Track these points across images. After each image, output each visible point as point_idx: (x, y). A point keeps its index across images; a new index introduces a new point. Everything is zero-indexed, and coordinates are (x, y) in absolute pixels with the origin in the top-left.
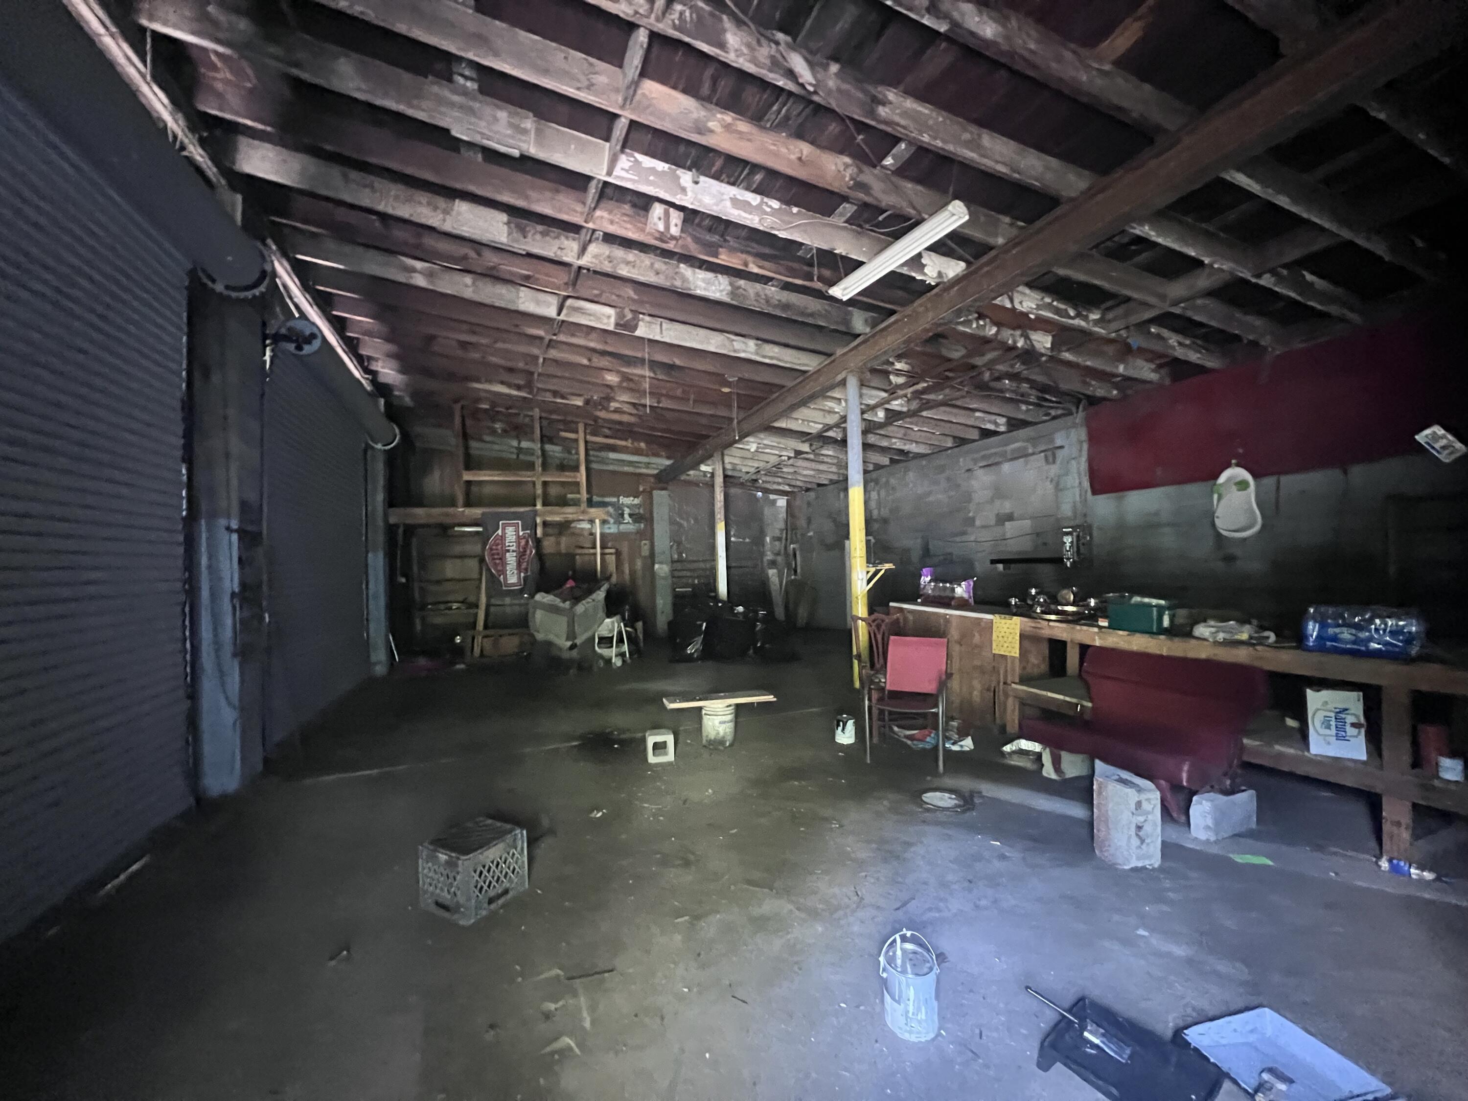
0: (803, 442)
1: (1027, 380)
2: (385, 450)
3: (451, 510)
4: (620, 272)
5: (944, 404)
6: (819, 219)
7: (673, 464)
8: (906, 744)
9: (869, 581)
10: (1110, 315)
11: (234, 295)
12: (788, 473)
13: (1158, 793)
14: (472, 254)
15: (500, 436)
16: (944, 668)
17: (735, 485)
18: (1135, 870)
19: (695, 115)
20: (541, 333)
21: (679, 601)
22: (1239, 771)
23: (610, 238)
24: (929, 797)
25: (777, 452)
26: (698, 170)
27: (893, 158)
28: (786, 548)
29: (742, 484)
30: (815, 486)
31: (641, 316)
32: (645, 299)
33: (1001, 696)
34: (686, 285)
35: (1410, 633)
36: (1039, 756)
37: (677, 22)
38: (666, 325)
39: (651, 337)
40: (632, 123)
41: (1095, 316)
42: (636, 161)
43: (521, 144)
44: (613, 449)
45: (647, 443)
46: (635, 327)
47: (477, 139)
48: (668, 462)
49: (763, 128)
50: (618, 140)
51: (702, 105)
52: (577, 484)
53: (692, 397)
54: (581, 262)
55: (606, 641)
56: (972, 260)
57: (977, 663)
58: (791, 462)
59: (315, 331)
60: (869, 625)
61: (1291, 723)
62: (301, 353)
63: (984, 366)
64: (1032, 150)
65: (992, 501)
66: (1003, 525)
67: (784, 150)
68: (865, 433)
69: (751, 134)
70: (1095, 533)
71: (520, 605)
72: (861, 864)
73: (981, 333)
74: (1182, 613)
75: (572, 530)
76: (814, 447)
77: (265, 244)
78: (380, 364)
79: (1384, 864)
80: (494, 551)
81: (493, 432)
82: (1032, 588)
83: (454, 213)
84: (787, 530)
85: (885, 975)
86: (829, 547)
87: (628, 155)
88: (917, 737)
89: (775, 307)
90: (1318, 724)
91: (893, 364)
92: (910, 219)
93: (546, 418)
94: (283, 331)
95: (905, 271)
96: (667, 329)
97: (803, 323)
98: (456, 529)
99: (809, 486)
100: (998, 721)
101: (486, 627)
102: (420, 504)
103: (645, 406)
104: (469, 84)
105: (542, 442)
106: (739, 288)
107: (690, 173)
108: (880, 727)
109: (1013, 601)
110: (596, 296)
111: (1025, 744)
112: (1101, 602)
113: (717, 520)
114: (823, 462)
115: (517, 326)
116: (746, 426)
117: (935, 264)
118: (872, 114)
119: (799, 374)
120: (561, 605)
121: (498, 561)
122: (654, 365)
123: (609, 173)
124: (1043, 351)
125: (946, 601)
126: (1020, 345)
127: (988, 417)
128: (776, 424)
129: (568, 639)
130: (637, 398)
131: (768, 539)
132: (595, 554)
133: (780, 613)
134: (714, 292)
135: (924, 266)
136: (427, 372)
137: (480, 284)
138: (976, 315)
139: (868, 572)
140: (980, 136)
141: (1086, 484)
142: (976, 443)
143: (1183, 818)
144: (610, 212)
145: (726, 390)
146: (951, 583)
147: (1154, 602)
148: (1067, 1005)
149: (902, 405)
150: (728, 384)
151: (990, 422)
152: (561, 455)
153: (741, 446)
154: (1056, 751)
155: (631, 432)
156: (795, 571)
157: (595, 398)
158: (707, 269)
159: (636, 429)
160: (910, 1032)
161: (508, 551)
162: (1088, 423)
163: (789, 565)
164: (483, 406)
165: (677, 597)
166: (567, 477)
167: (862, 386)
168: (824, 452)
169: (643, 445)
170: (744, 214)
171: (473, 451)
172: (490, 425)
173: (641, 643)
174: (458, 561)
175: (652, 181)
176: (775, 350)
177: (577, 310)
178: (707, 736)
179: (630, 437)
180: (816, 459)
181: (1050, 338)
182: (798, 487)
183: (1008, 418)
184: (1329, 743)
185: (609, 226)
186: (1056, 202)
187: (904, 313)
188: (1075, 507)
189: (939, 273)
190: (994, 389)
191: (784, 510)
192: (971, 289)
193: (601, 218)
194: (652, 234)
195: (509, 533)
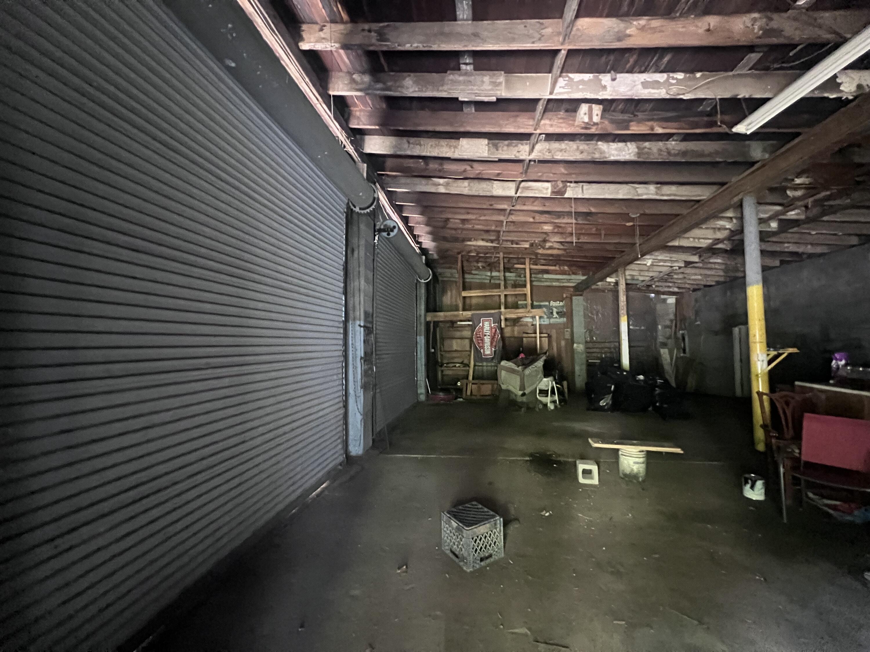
0: (695, 254)
2: (425, 283)
3: (456, 313)
4: (556, 157)
5: (852, 207)
6: (722, 74)
7: (586, 279)
8: (827, 513)
9: (770, 363)
11: (363, 212)
12: (677, 279)
14: (469, 168)
15: (481, 270)
17: (633, 290)
19: (617, 29)
20: (505, 206)
21: (591, 368)
23: (550, 137)
25: (669, 264)
26: (615, 71)
28: (675, 334)
29: (639, 289)
30: (702, 287)
31: (568, 184)
32: (573, 172)
34: (603, 155)
38: (586, 186)
39: (575, 196)
40: (569, 52)
42: (569, 78)
43: (497, 93)
44: (547, 272)
45: (569, 266)
46: (565, 192)
47: (473, 98)
48: (584, 278)
49: (673, 18)
50: (558, 70)
51: (622, 20)
52: (525, 295)
53: (603, 232)
54: (530, 157)
55: (544, 393)
58: (681, 270)
59: (395, 225)
62: (389, 237)
68: (762, 241)
69: (663, 26)
71: (491, 366)
75: (521, 323)
76: (702, 258)
77: (375, 186)
78: (423, 238)
80: (478, 336)
81: (477, 268)
83: (459, 146)
84: (676, 320)
86: (717, 333)
87: (564, 77)
88: (843, 509)
89: (675, 155)
91: (793, 180)
93: (506, 257)
95: (817, 94)
96: (587, 189)
97: (701, 163)
98: (458, 323)
99: (696, 287)
101: (473, 379)
102: (441, 310)
103: (572, 242)
104: (469, 68)
105: (504, 272)
106: (645, 147)
107: (609, 75)
110: (540, 177)
113: (620, 315)
114: (710, 269)
115: (491, 205)
116: (645, 247)
117: (853, 80)
119: (693, 203)
120: (516, 368)
121: (480, 341)
122: (578, 215)
123: (551, 93)
128: (670, 244)
129: (520, 390)
130: (562, 238)
131: (660, 327)
132: (536, 337)
134: (625, 156)
135: (840, 84)
136: (445, 239)
137: (472, 184)
139: (768, 355)
144: (550, 120)
145: (630, 224)
149: (797, 214)
150: (632, 220)
152: (514, 278)
153: (640, 262)
155: (559, 260)
156: (684, 351)
157: (536, 241)
158: (620, 141)
159: (563, 258)
161: (485, 335)
163: (678, 346)
164: (472, 254)
165: (590, 365)
166: (519, 291)
167: (759, 203)
168: (712, 261)
169: (566, 268)
170: (653, 91)
171: (467, 280)
172: (476, 264)
173: (566, 395)
174: (459, 341)
175: (582, 89)
176: (673, 189)
177: (527, 188)
178: (623, 471)
179: (557, 264)
180: (705, 266)
182: (685, 288)
185: (549, 129)
187: (811, 134)
189: (858, 86)
191: (674, 306)
193: (545, 124)
194: (579, 126)
195: (486, 325)
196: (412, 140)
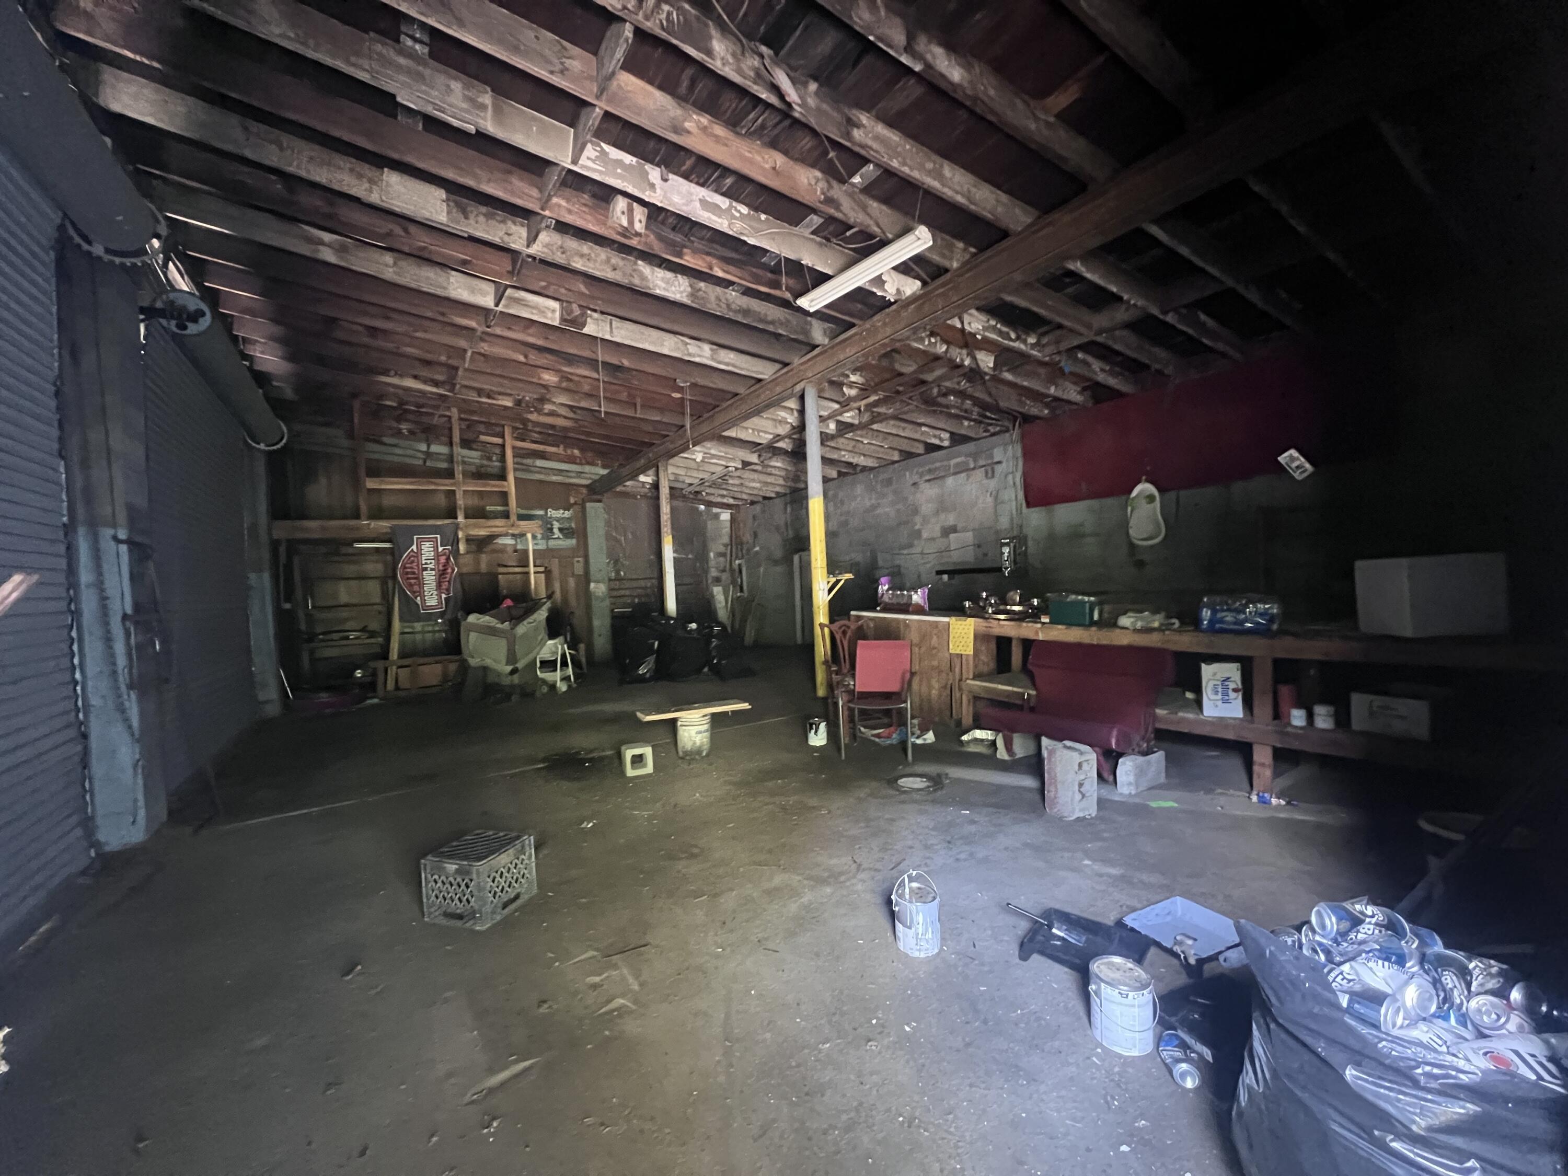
0: (754, 452)
1: (971, 397)
2: (269, 452)
3: (353, 523)
4: (574, 265)
5: (895, 418)
6: (786, 228)
7: (608, 474)
8: (874, 741)
9: (830, 591)
10: (1045, 340)
11: (116, 260)
12: (732, 485)
13: (1095, 757)
14: (398, 231)
15: (406, 438)
16: (908, 668)
17: (678, 498)
18: (1078, 820)
19: (672, 114)
20: (473, 324)
21: (617, 623)
22: (1153, 736)
23: (562, 227)
24: (903, 782)
25: (724, 463)
26: (666, 167)
27: (861, 177)
28: (731, 564)
29: (684, 496)
30: (761, 499)
31: (589, 312)
32: (599, 295)
33: (956, 694)
34: (644, 283)
35: (1272, 614)
36: (993, 743)
37: (665, 23)
38: (616, 323)
39: (601, 336)
40: (607, 115)
41: (1032, 340)
42: (603, 151)
43: (478, 120)
44: (542, 456)
45: (582, 450)
46: (584, 325)
47: (427, 109)
48: (604, 472)
49: (738, 134)
50: (585, 129)
51: (679, 105)
52: (506, 494)
53: (639, 402)
54: (528, 251)
55: (549, 665)
56: (928, 280)
57: (935, 663)
58: (738, 473)
61: (1189, 695)
62: (185, 332)
63: (932, 382)
64: (986, 184)
65: (937, 513)
66: (948, 537)
67: (758, 158)
68: (822, 446)
69: (727, 138)
70: (1030, 543)
71: (434, 632)
72: (855, 839)
73: (932, 350)
74: (1109, 607)
75: (494, 546)
76: (762, 459)
78: (258, 347)
79: (1254, 798)
80: (409, 570)
81: (399, 433)
82: (982, 592)
83: (382, 183)
84: (731, 544)
85: (896, 909)
86: (778, 562)
87: (595, 144)
88: (884, 734)
89: (736, 312)
90: (1209, 692)
91: (848, 376)
92: (875, 237)
93: (465, 419)
94: (159, 305)
95: (867, 287)
96: (617, 328)
97: (761, 330)
98: (355, 545)
99: (755, 499)
100: (955, 717)
101: (401, 656)
102: (305, 515)
103: (582, 409)
104: (418, 47)
106: (700, 290)
107: (658, 169)
109: (967, 604)
110: (542, 287)
111: (979, 734)
112: (1043, 602)
113: (664, 534)
114: (770, 474)
115: (442, 314)
116: (698, 433)
117: (896, 282)
118: (848, 136)
119: (753, 382)
120: (499, 626)
121: (413, 581)
123: (575, 162)
124: (986, 370)
125: (905, 608)
126: (966, 363)
127: (931, 432)
128: (726, 434)
129: (507, 664)
130: (574, 400)
131: (712, 555)
132: (527, 573)
134: (674, 293)
135: (885, 284)
136: (321, 360)
137: (403, 264)
138: (929, 333)
139: (829, 582)
140: (941, 166)
141: (1021, 495)
142: (923, 457)
143: (1111, 778)
144: (568, 201)
145: (677, 395)
146: (907, 591)
147: (1087, 599)
148: (1038, 914)
149: (852, 417)
150: (680, 390)
151: (935, 436)
152: (476, 460)
153: (686, 455)
154: (1007, 734)
155: (566, 437)
156: (742, 590)
157: (527, 398)
158: (667, 269)
159: (571, 435)
160: (920, 950)
161: (426, 569)
162: (1023, 437)
163: (734, 582)
164: (388, 403)
165: (615, 617)
166: (492, 486)
167: (819, 397)
168: (772, 463)
169: (576, 452)
170: (714, 218)
172: (395, 424)
173: (585, 666)
174: (351, 583)
175: (620, 174)
176: (731, 357)
177: (518, 301)
178: (684, 747)
179: (561, 443)
180: (764, 470)
181: (993, 358)
182: (742, 499)
183: (952, 434)
184: (1217, 706)
185: (567, 216)
186: (1004, 234)
187: (864, 327)
188: (1012, 519)
189: (898, 290)
190: (940, 405)
191: (728, 524)
192: (926, 308)
193: (559, 206)
194: (614, 229)
195: (426, 549)
196: (255, 127)
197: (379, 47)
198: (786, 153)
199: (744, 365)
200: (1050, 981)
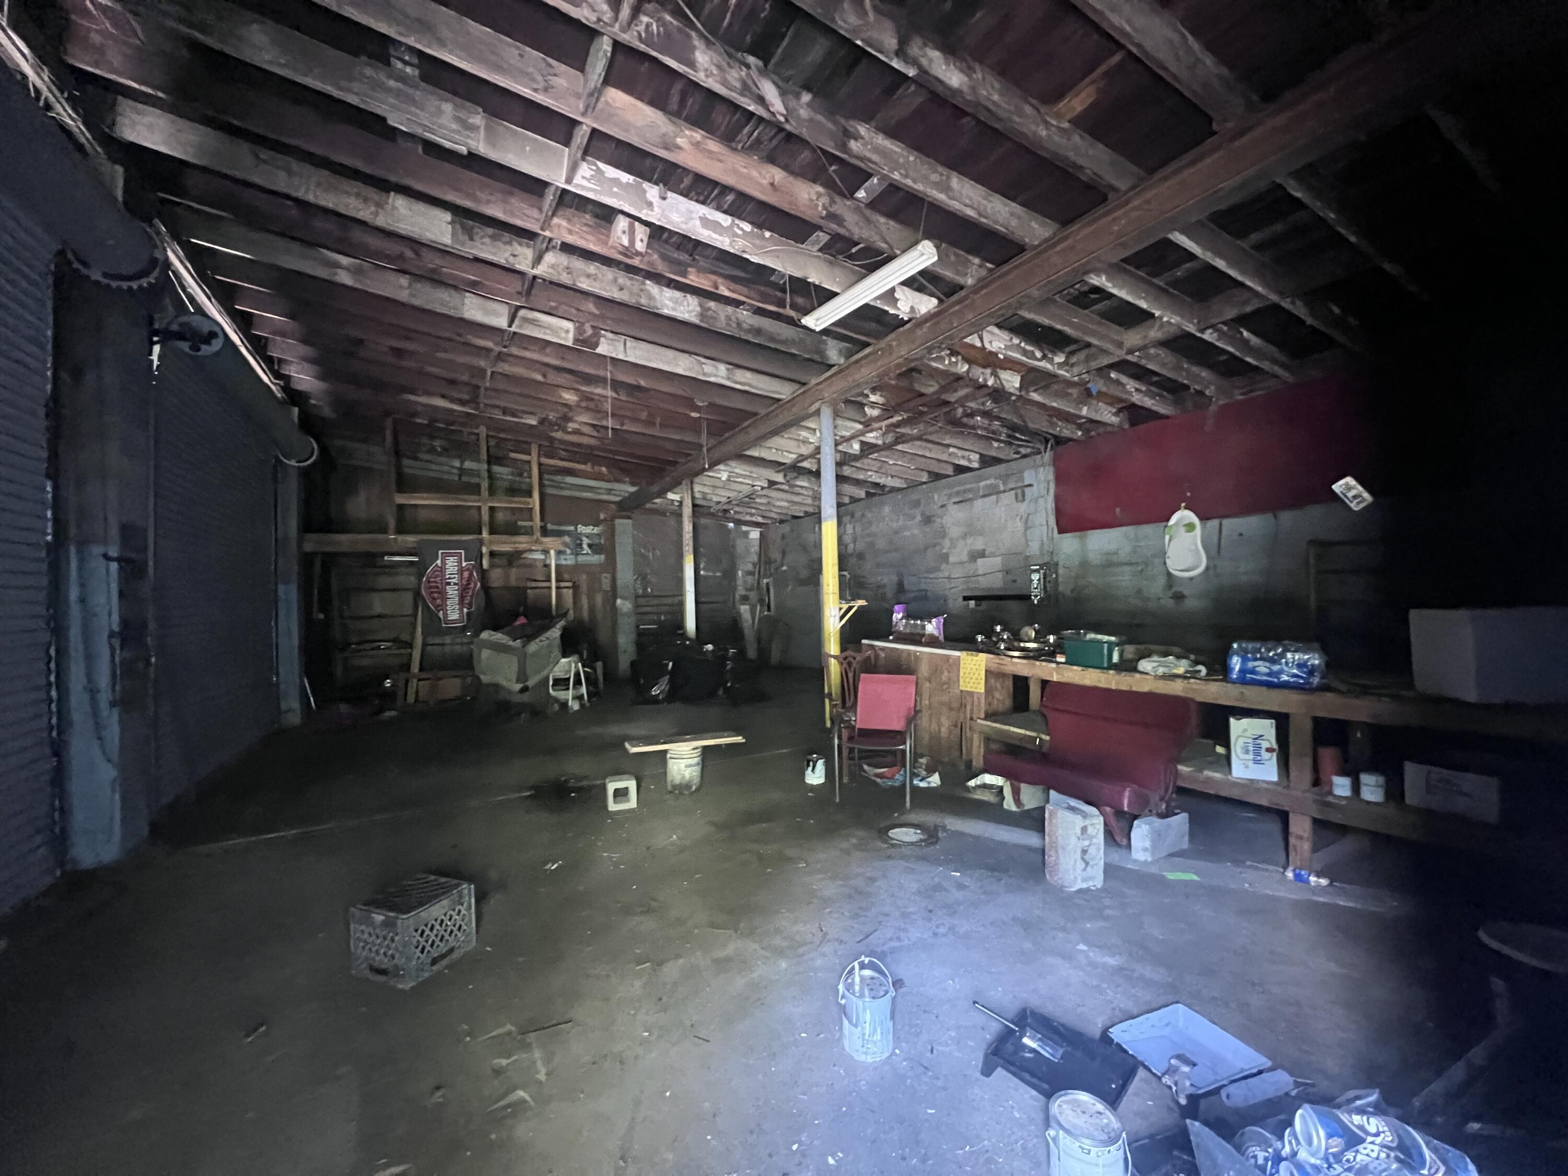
0: (778, 472)
1: (999, 418)
2: (299, 467)
3: (380, 537)
4: (579, 285)
5: (920, 438)
6: (791, 245)
7: (637, 491)
8: (874, 781)
9: (842, 618)
10: (1074, 360)
11: (114, 284)
12: (762, 504)
13: (1102, 818)
14: (409, 253)
15: (440, 454)
16: (913, 705)
17: (706, 515)
18: (1080, 891)
19: (662, 130)
20: (489, 344)
21: (642, 640)
22: (1174, 796)
23: (568, 248)
24: (894, 833)
25: (750, 482)
26: (665, 185)
27: (865, 192)
28: (759, 583)
29: (713, 515)
30: (790, 518)
31: (603, 332)
32: (609, 315)
33: (967, 732)
34: (652, 304)
35: (1313, 665)
36: (1001, 789)
37: (643, 35)
38: (630, 343)
39: (614, 355)
40: (594, 131)
41: (1060, 358)
42: (598, 168)
43: (469, 141)
44: (571, 472)
45: (608, 468)
46: (596, 345)
47: (418, 131)
48: (633, 489)
49: (734, 149)
50: (578, 148)
51: (670, 120)
52: (530, 511)
53: (658, 421)
54: (535, 272)
55: (562, 683)
56: (943, 297)
57: (945, 698)
58: (764, 492)
59: (216, 329)
60: (841, 664)
61: (1220, 750)
62: (199, 353)
63: (956, 402)
64: (998, 196)
65: (964, 536)
66: (975, 561)
67: (755, 174)
68: (839, 464)
69: (721, 154)
70: (1061, 571)
71: (462, 644)
72: (827, 901)
73: (953, 370)
74: (1130, 650)
75: (522, 561)
76: (788, 478)
77: (151, 225)
78: (293, 368)
79: (1290, 875)
80: (432, 584)
81: (432, 450)
82: (997, 625)
83: (388, 207)
84: (760, 564)
85: (843, 1002)
86: (804, 582)
87: (589, 163)
88: (887, 775)
89: (747, 331)
90: (1239, 750)
91: (868, 396)
92: (881, 253)
93: (493, 437)
94: (175, 327)
95: (878, 304)
96: (631, 348)
97: (776, 350)
98: (386, 558)
99: (783, 517)
100: (964, 757)
101: (422, 669)
102: (343, 529)
103: (607, 428)
104: (408, 70)
105: (489, 463)
106: (709, 309)
107: (657, 188)
108: (850, 766)
109: (980, 638)
110: (552, 308)
111: (988, 779)
112: (1058, 638)
113: (685, 554)
114: (798, 494)
115: (459, 335)
116: (716, 454)
117: (908, 299)
118: (844, 148)
119: (771, 401)
120: (511, 643)
121: (436, 595)
122: (617, 385)
123: (569, 181)
124: (1012, 390)
125: (916, 638)
126: (990, 383)
127: (959, 453)
128: (748, 453)
129: (518, 681)
130: (598, 419)
131: (740, 573)
132: (550, 588)
133: (752, 653)
134: (682, 312)
135: (897, 300)
136: (354, 380)
137: (415, 285)
138: (948, 352)
139: (841, 609)
140: (948, 178)
141: (1052, 520)
142: (950, 479)
143: (1125, 842)
144: (569, 220)
145: (695, 415)
146: (921, 620)
147: (1106, 638)
148: (1011, 1015)
149: (877, 438)
150: (697, 409)
151: (963, 457)
152: (510, 477)
153: (711, 474)
154: (1016, 783)
155: (591, 455)
156: (769, 609)
157: (550, 417)
158: (676, 288)
159: (596, 453)
160: (866, 1053)
161: (449, 584)
162: (1055, 461)
163: (761, 601)
164: (419, 421)
165: (640, 634)
166: (518, 502)
167: (838, 417)
168: (798, 483)
169: (603, 469)
170: (715, 236)
171: (407, 470)
172: (427, 441)
173: (601, 686)
174: (388, 595)
175: (616, 193)
176: (747, 376)
177: (531, 321)
178: (672, 781)
179: (589, 461)
180: (791, 490)
181: (1019, 378)
182: (771, 518)
183: (981, 455)
184: (1247, 767)
185: (567, 236)
186: (1021, 248)
187: (877, 347)
188: (1042, 544)
189: (912, 308)
190: (965, 426)
191: (758, 542)
192: (943, 326)
193: (559, 226)
194: (615, 248)
195: (450, 564)
196: (265, 154)
197: (369, 71)
198: (785, 168)
199: (761, 386)
200: (1012, 1107)
